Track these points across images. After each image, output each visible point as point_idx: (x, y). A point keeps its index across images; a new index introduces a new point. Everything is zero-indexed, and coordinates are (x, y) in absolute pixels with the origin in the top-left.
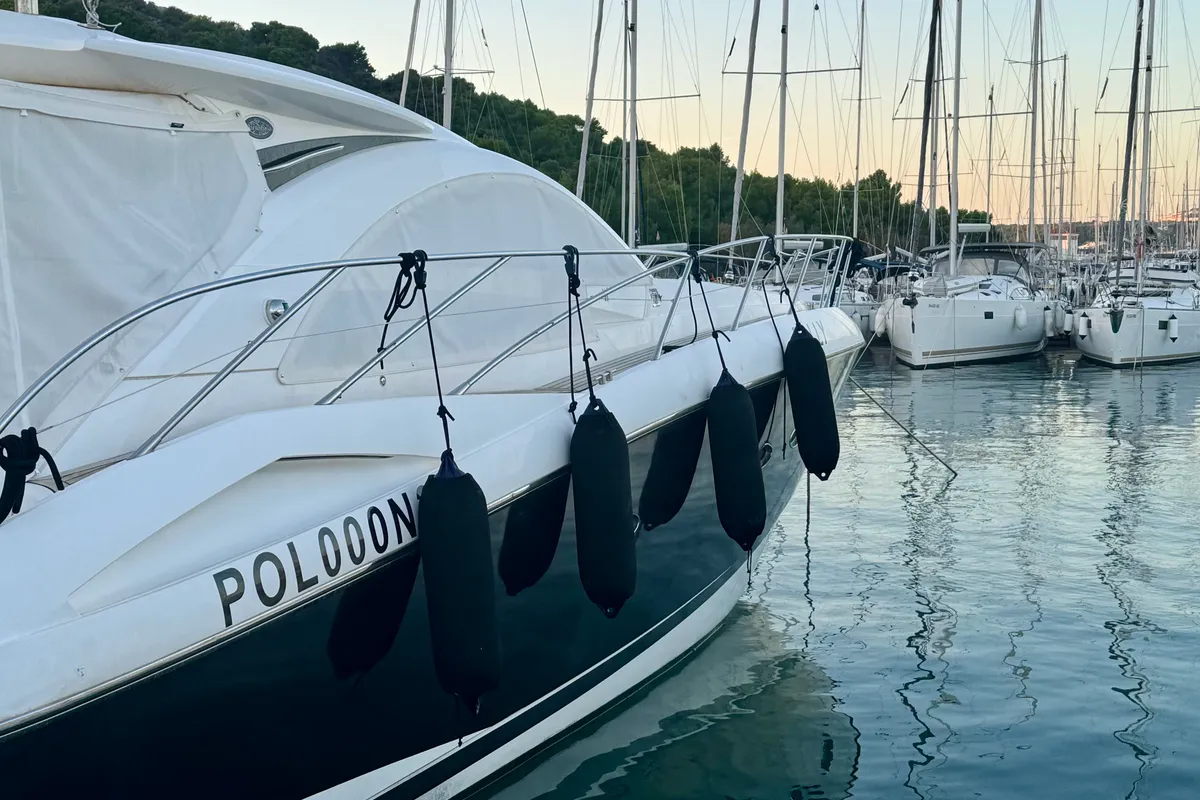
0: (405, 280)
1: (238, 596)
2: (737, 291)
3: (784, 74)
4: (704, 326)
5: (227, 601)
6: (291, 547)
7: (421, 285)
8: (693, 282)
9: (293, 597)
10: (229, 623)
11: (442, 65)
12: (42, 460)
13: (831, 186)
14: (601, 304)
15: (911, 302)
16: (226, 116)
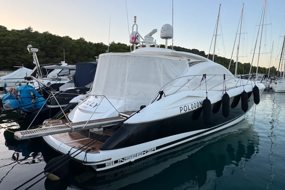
0: (203, 77)
1: (182, 110)
2: (247, 80)
3: (259, 53)
4: (242, 85)
5: (181, 110)
6: (188, 105)
7: (205, 78)
8: (241, 79)
9: (188, 111)
10: (181, 112)
11: (213, 53)
12: (164, 94)
13: (266, 68)
14: (228, 81)
15: (276, 83)
16: (185, 59)
